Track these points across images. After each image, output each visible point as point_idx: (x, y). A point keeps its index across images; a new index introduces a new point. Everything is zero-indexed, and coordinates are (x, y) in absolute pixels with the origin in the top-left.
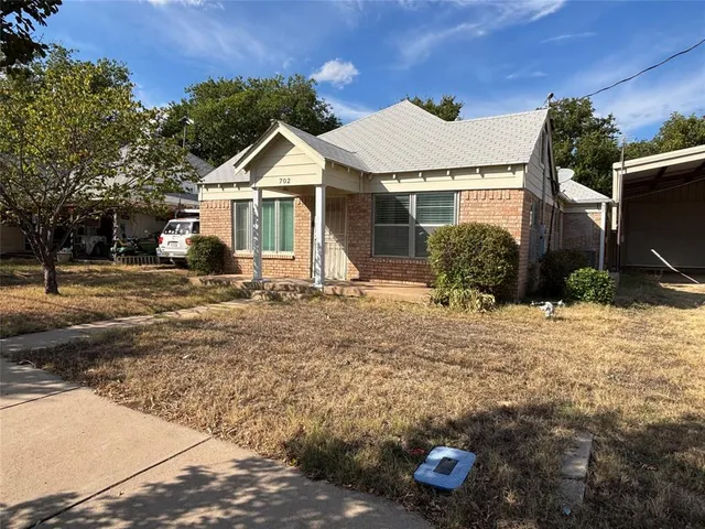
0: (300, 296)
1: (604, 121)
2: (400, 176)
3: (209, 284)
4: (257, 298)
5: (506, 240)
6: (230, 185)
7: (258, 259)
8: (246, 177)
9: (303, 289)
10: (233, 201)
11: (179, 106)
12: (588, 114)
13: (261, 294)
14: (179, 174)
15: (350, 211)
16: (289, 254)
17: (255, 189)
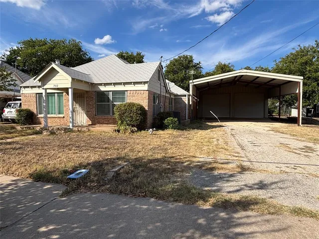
0: (63, 132)
1: (197, 64)
2: (106, 84)
3: (24, 129)
4: (45, 133)
5: (141, 108)
6: (35, 87)
7: (46, 118)
8: (40, 84)
9: (65, 129)
10: (36, 94)
11: (15, 50)
12: (192, 61)
13: (47, 132)
14: (7, 83)
15: (86, 98)
16: (61, 116)
17: (43, 89)
